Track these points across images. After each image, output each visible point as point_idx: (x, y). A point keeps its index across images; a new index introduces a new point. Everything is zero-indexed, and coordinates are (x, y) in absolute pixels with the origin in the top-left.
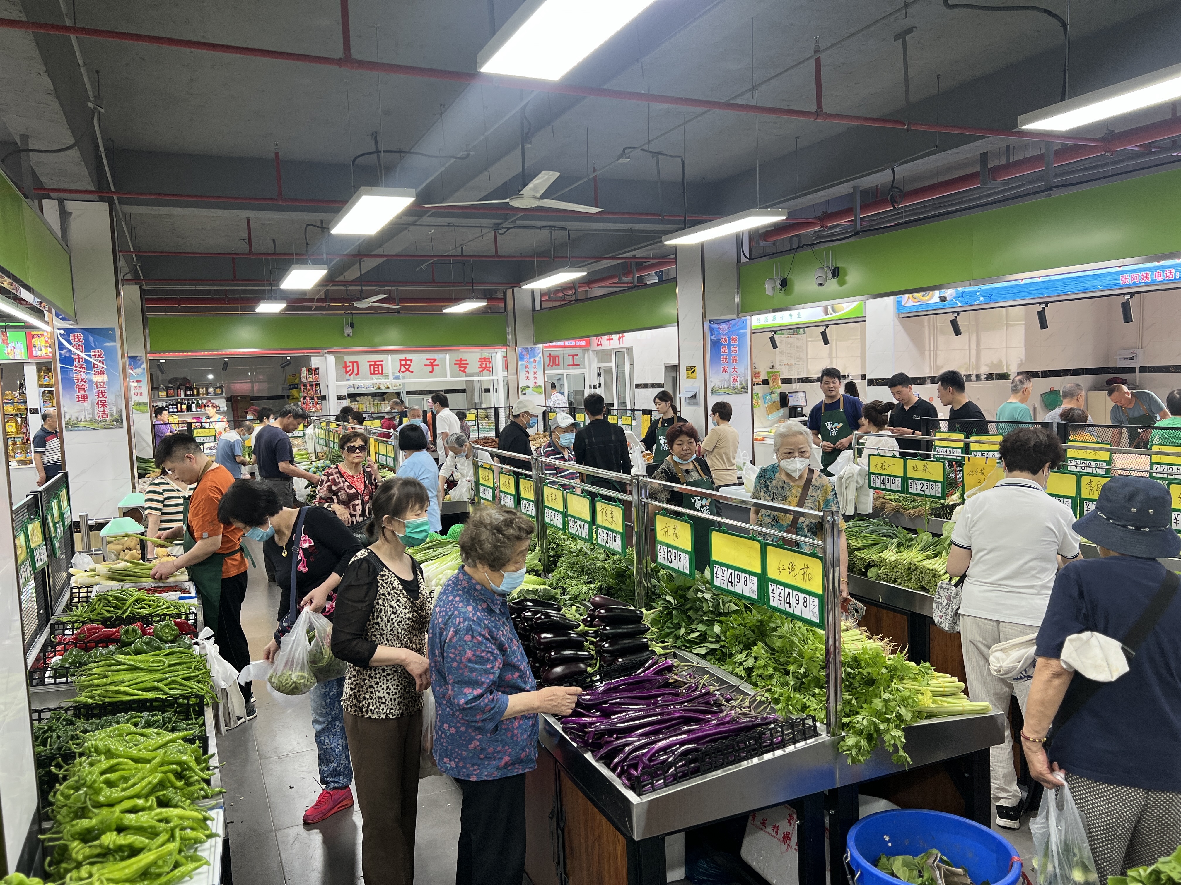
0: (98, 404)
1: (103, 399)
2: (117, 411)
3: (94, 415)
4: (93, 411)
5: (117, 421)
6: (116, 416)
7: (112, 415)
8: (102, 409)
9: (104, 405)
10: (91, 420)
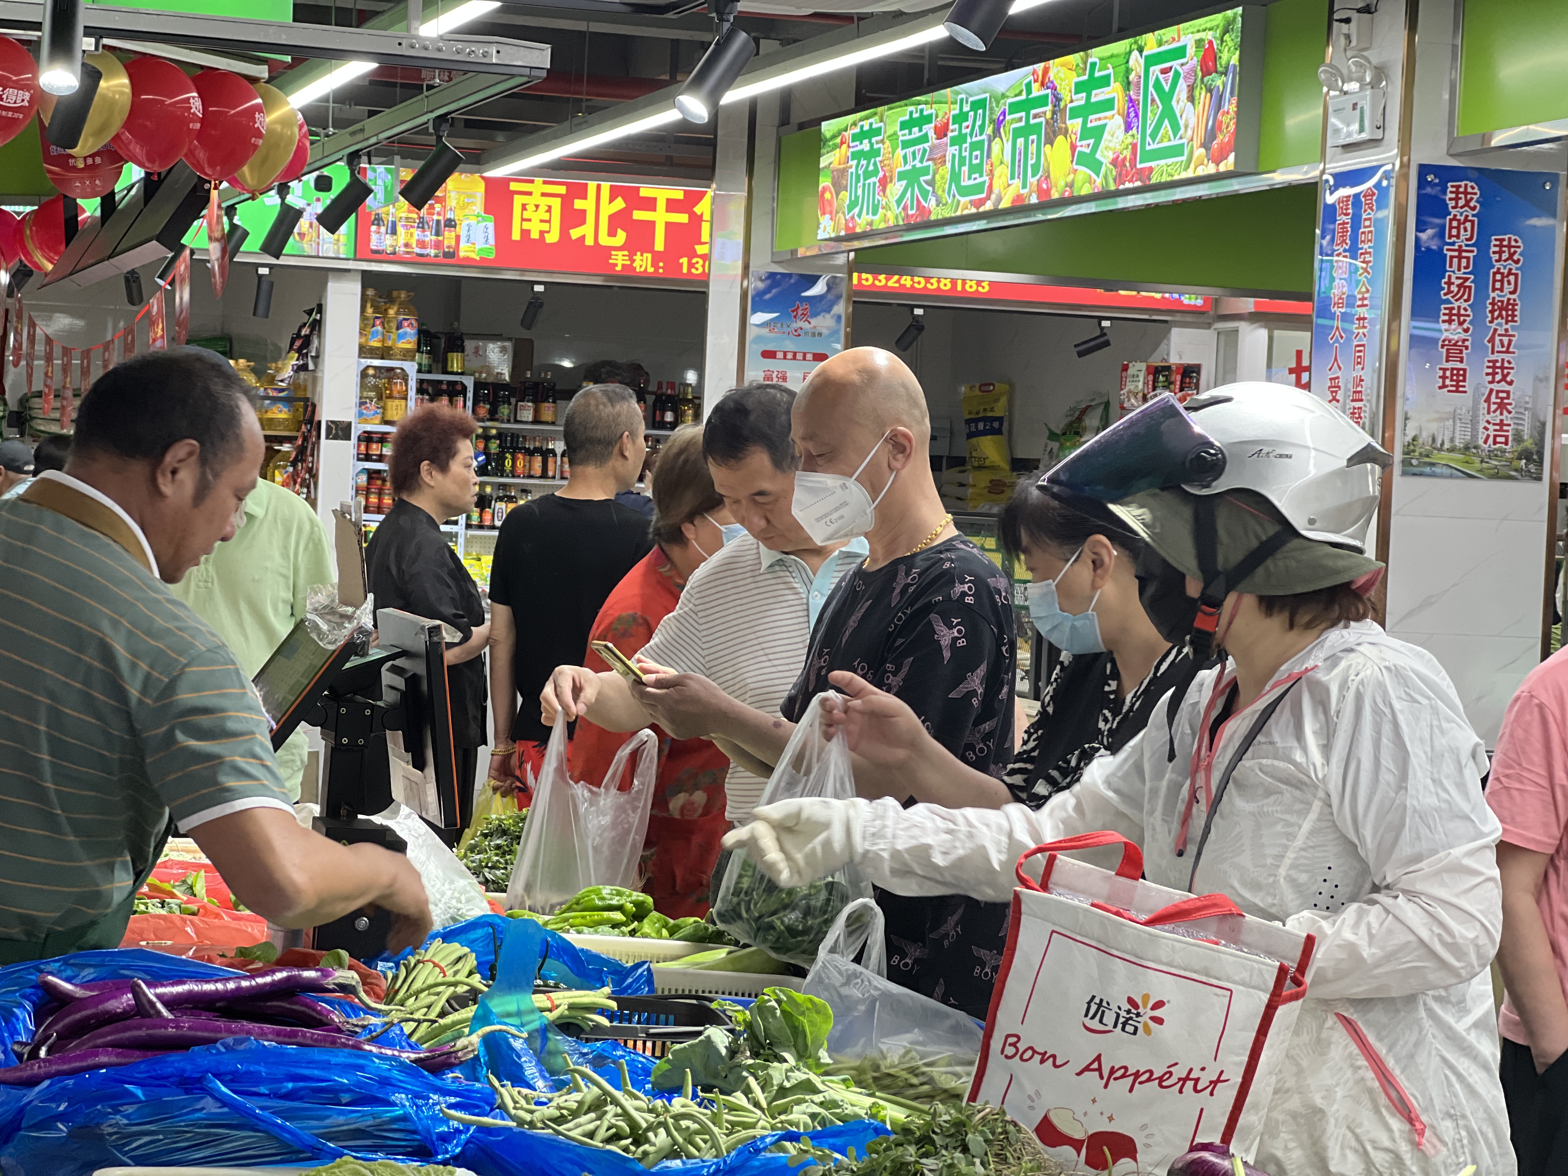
0: (1488, 400)
1: (1504, 386)
2: (1533, 428)
3: (1474, 436)
4: (1474, 422)
5: (1529, 459)
6: (1528, 443)
7: (1518, 438)
8: (1496, 417)
9: (1502, 406)
10: (1467, 448)
